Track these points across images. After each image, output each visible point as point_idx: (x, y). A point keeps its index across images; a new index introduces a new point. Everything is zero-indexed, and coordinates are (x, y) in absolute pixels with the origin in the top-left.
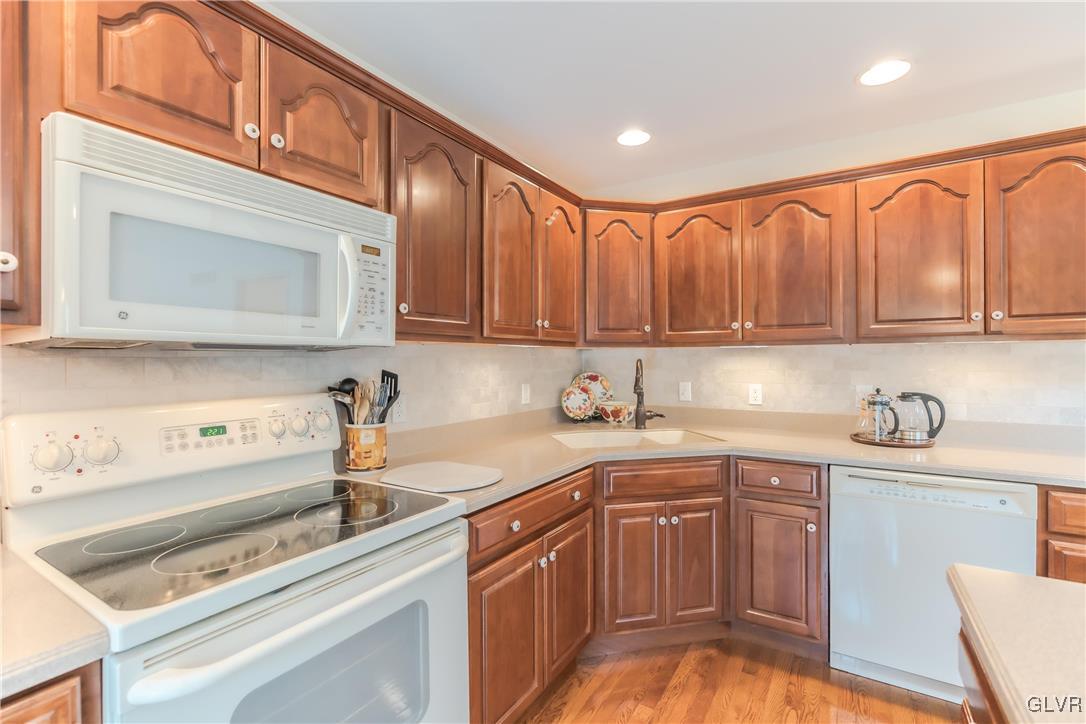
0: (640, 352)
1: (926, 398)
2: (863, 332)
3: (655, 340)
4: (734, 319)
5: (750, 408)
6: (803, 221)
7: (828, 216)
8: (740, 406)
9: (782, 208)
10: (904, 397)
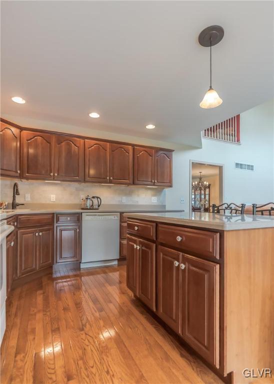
0: (17, 181)
1: (98, 198)
2: (86, 180)
3: (21, 177)
4: (51, 172)
5: (51, 203)
6: (72, 147)
7: (78, 147)
8: (48, 202)
9: (66, 141)
10: (93, 197)
